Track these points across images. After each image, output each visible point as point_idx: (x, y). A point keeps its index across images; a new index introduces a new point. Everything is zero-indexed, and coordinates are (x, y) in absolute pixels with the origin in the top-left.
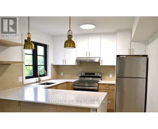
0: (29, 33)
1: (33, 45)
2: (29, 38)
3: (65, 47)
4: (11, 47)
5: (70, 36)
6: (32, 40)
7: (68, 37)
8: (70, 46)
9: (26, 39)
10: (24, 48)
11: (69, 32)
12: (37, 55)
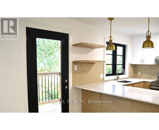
0: (110, 37)
1: (114, 46)
2: (111, 41)
3: (143, 47)
4: (95, 49)
5: (148, 37)
6: (114, 41)
7: (146, 38)
8: (148, 47)
9: (108, 41)
10: (107, 49)
11: (148, 33)
12: (117, 55)
